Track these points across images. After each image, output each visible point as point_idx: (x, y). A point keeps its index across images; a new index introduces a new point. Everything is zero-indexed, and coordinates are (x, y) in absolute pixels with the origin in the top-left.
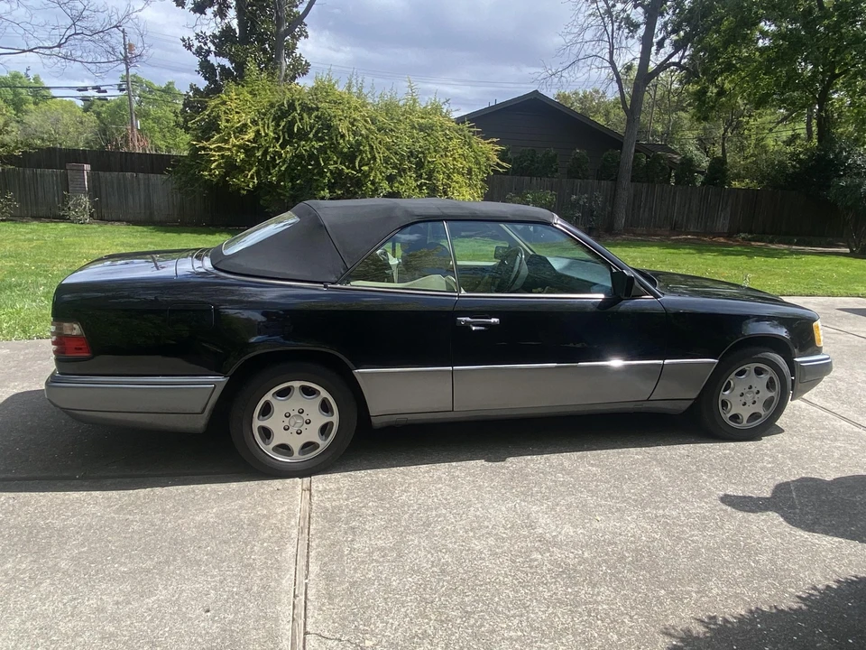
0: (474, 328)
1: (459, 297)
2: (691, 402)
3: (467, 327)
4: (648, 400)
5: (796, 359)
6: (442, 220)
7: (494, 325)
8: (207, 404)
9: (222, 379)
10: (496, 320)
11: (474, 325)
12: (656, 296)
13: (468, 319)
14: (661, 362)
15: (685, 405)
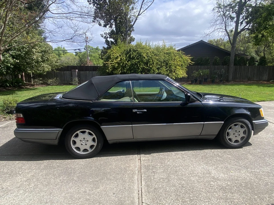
0: (138, 113)
1: (134, 103)
2: (215, 136)
3: (136, 113)
4: (200, 135)
5: (254, 121)
6: (129, 80)
7: (145, 112)
8: (57, 137)
9: (61, 130)
10: (146, 110)
11: (138, 112)
12: (201, 102)
13: (136, 110)
14: (203, 123)
15: (214, 137)
